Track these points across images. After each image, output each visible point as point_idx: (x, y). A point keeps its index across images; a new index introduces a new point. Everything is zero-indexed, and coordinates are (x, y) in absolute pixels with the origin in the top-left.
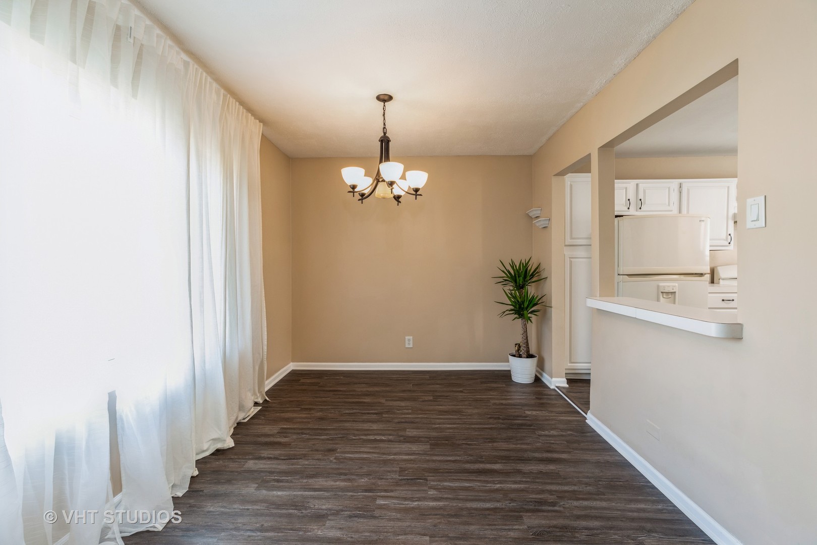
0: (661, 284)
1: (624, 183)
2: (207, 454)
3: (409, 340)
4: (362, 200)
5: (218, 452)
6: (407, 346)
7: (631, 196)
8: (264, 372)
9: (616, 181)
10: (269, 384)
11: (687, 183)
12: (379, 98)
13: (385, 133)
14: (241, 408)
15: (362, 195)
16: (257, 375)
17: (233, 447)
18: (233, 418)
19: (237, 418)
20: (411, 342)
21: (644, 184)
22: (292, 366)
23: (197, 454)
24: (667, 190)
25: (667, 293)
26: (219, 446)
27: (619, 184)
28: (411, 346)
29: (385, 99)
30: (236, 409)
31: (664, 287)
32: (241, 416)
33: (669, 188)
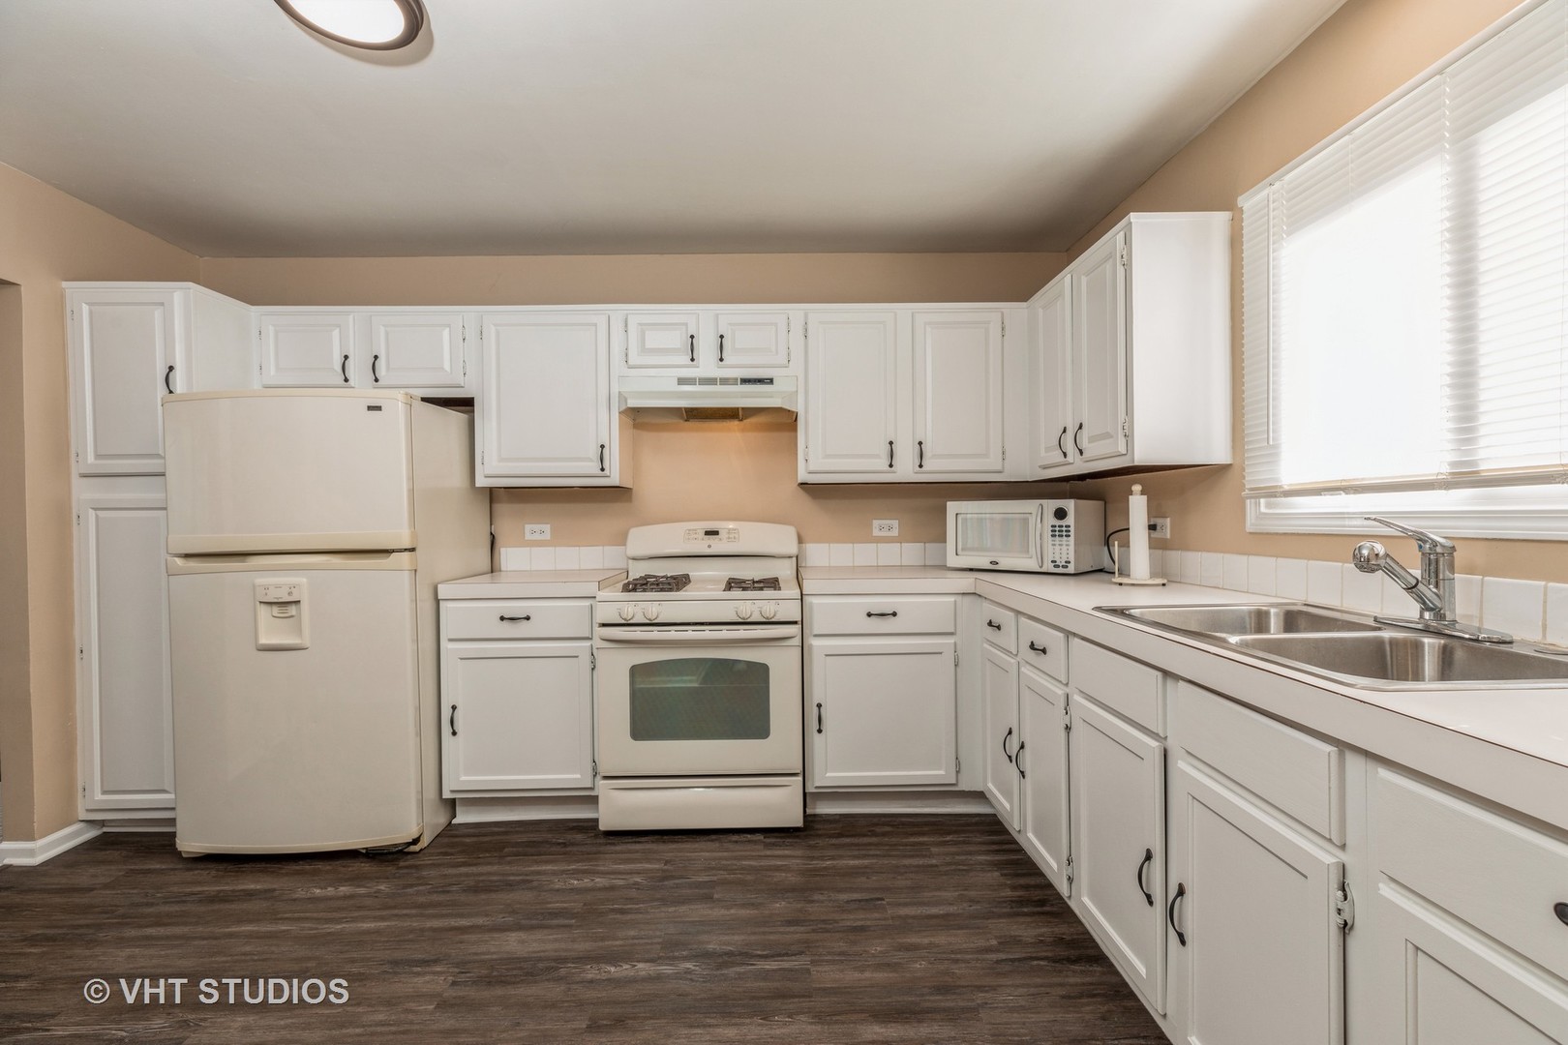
0: (262, 580)
7: (354, 349)
21: (386, 316)
33: (450, 328)
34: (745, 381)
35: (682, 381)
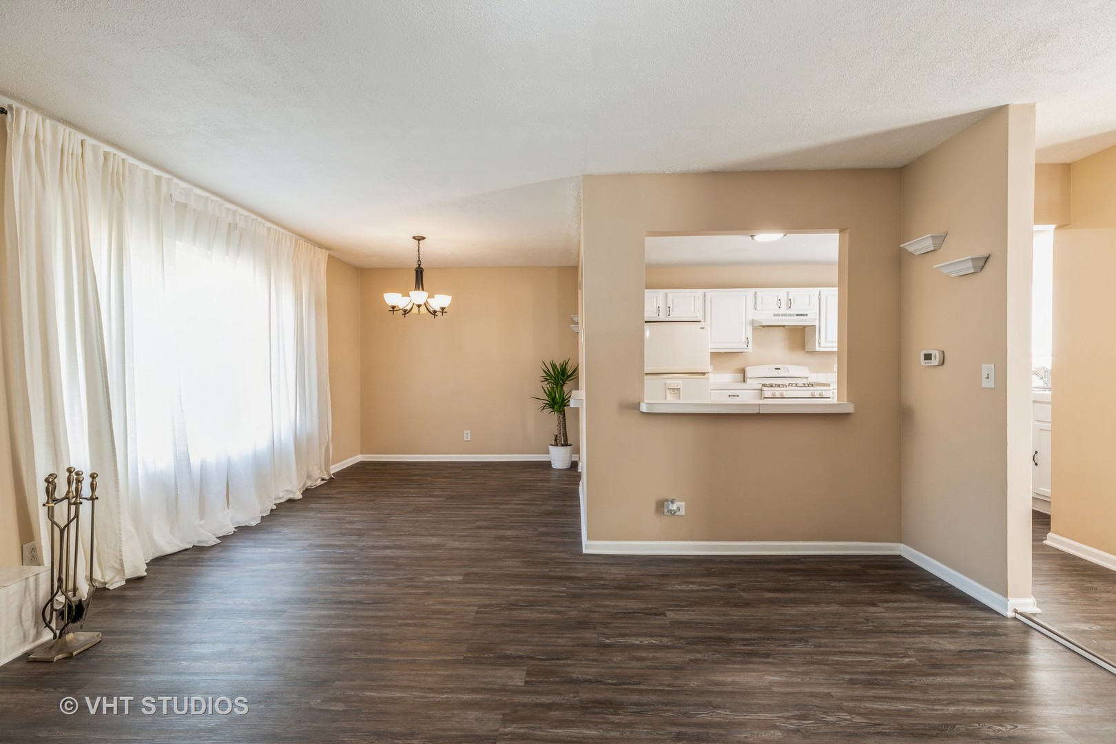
0: (669, 382)
1: (655, 292)
2: (282, 501)
3: (467, 434)
4: (405, 314)
5: (290, 501)
6: (465, 439)
7: (661, 304)
8: (329, 454)
9: (645, 290)
10: (335, 469)
11: (710, 293)
12: (414, 238)
13: (419, 265)
14: (309, 477)
15: (405, 311)
16: (323, 455)
17: (301, 499)
18: (302, 483)
19: (305, 484)
20: (469, 436)
21: (672, 293)
22: (360, 458)
23: (275, 499)
24: (693, 298)
25: (674, 389)
26: (291, 496)
27: (648, 294)
28: (469, 439)
29: (419, 239)
30: (305, 476)
31: (670, 384)
32: (309, 484)
33: (694, 297)
34: (797, 315)
35: (775, 315)
